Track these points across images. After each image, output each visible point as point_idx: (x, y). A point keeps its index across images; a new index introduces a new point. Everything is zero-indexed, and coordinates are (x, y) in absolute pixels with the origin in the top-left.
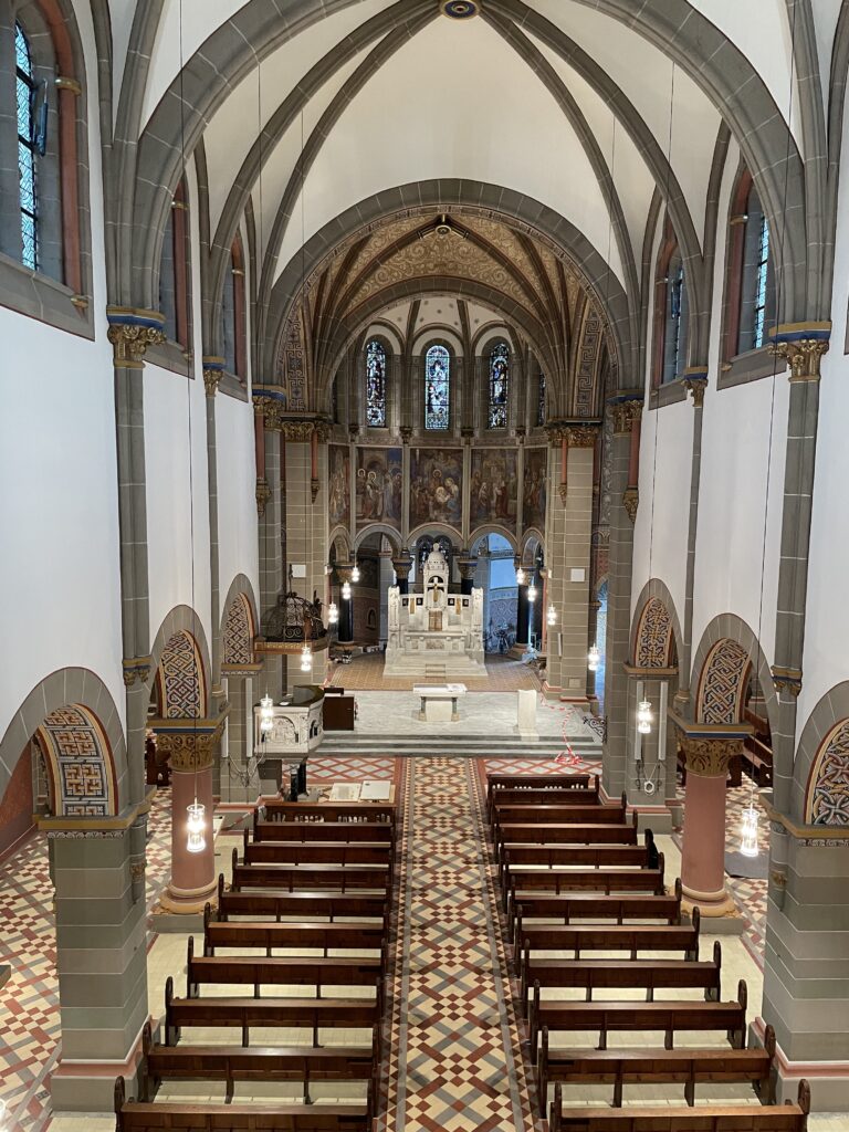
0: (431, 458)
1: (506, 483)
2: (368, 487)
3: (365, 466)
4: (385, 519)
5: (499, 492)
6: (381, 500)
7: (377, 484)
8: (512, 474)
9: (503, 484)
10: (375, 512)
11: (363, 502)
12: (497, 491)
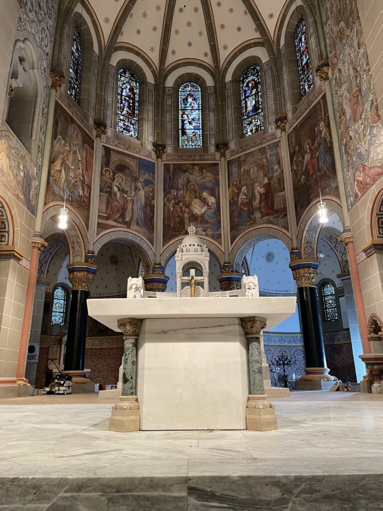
0: (185, 171)
1: (270, 179)
2: (115, 189)
3: (112, 166)
4: (134, 226)
5: (262, 190)
6: (130, 206)
7: (126, 188)
8: (276, 167)
9: (266, 181)
10: (123, 216)
11: (108, 203)
12: (259, 190)
